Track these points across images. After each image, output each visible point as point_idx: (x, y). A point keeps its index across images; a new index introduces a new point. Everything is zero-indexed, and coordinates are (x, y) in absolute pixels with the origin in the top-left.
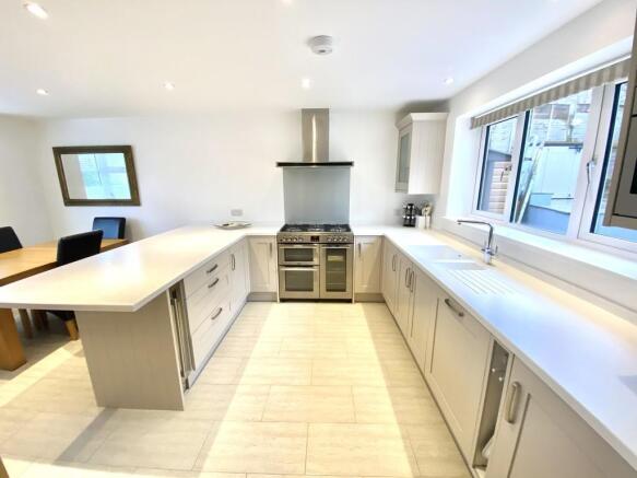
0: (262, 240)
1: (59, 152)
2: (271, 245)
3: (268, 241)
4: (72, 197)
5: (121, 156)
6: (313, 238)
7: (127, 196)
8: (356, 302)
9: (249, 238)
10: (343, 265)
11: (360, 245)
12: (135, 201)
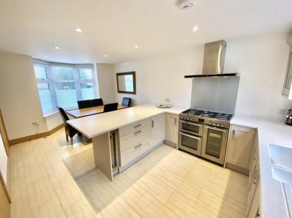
0: (172, 116)
1: (118, 75)
2: (176, 119)
3: (175, 117)
4: (120, 90)
5: (132, 76)
6: (200, 120)
7: (132, 91)
8: (226, 167)
9: (166, 113)
10: (219, 141)
11: (234, 131)
12: (134, 93)
